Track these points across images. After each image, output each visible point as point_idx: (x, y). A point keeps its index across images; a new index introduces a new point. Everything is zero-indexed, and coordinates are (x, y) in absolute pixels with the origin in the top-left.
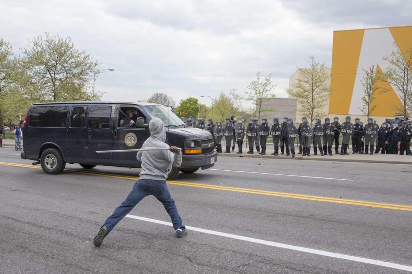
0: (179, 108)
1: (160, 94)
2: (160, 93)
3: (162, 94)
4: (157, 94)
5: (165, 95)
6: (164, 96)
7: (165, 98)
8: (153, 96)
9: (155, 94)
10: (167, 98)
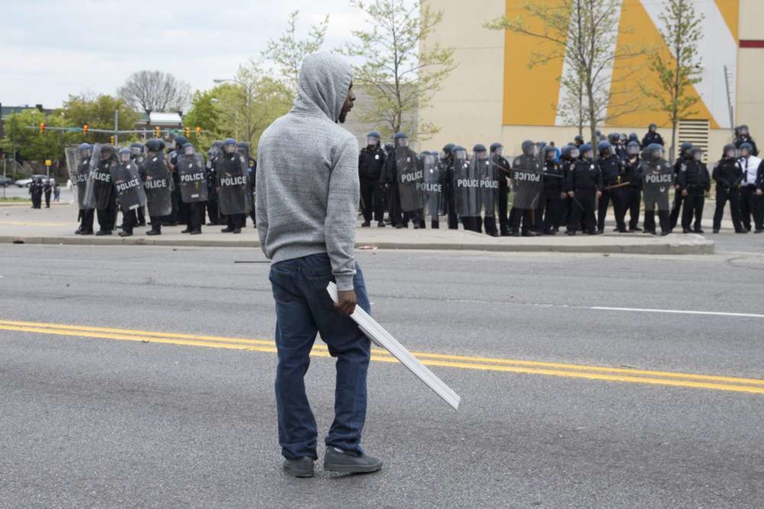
0: (190, 116)
1: (151, 75)
2: (153, 71)
3: (157, 74)
4: (144, 74)
5: (168, 78)
6: (164, 80)
7: (167, 85)
8: (133, 81)
9: (136, 75)
10: (173, 86)
